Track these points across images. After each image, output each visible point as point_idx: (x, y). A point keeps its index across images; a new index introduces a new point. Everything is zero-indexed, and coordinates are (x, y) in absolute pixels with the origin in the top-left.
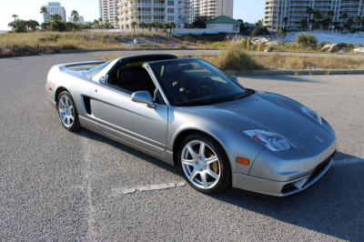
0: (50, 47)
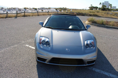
0: (89, 14)
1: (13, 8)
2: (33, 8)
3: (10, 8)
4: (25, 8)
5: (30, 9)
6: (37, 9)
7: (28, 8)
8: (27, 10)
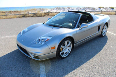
1: (88, 8)
2: (110, 8)
3: (85, 8)
4: (100, 8)
5: (105, 9)
6: (114, 9)
7: (103, 8)
8: (102, 9)
